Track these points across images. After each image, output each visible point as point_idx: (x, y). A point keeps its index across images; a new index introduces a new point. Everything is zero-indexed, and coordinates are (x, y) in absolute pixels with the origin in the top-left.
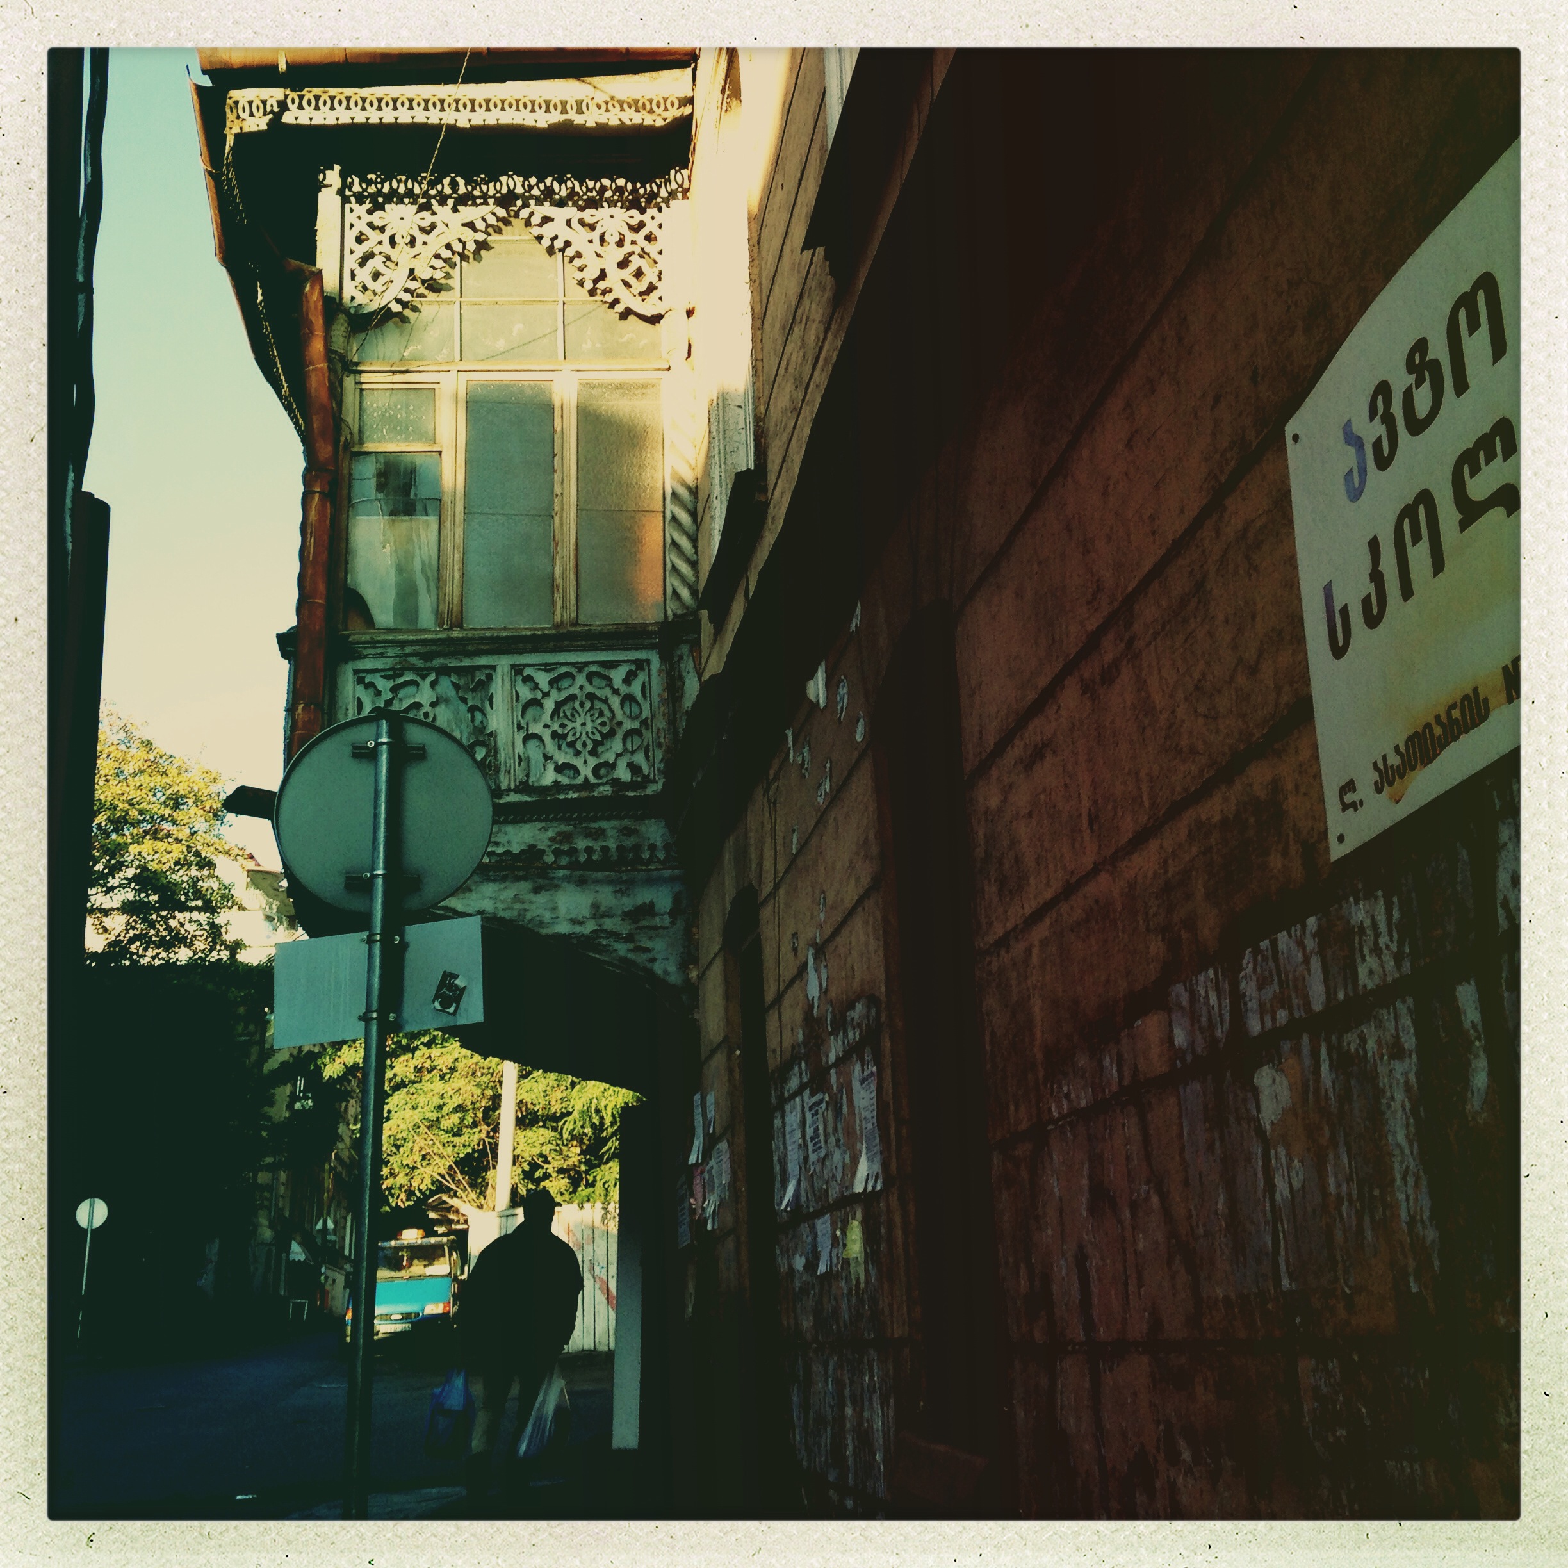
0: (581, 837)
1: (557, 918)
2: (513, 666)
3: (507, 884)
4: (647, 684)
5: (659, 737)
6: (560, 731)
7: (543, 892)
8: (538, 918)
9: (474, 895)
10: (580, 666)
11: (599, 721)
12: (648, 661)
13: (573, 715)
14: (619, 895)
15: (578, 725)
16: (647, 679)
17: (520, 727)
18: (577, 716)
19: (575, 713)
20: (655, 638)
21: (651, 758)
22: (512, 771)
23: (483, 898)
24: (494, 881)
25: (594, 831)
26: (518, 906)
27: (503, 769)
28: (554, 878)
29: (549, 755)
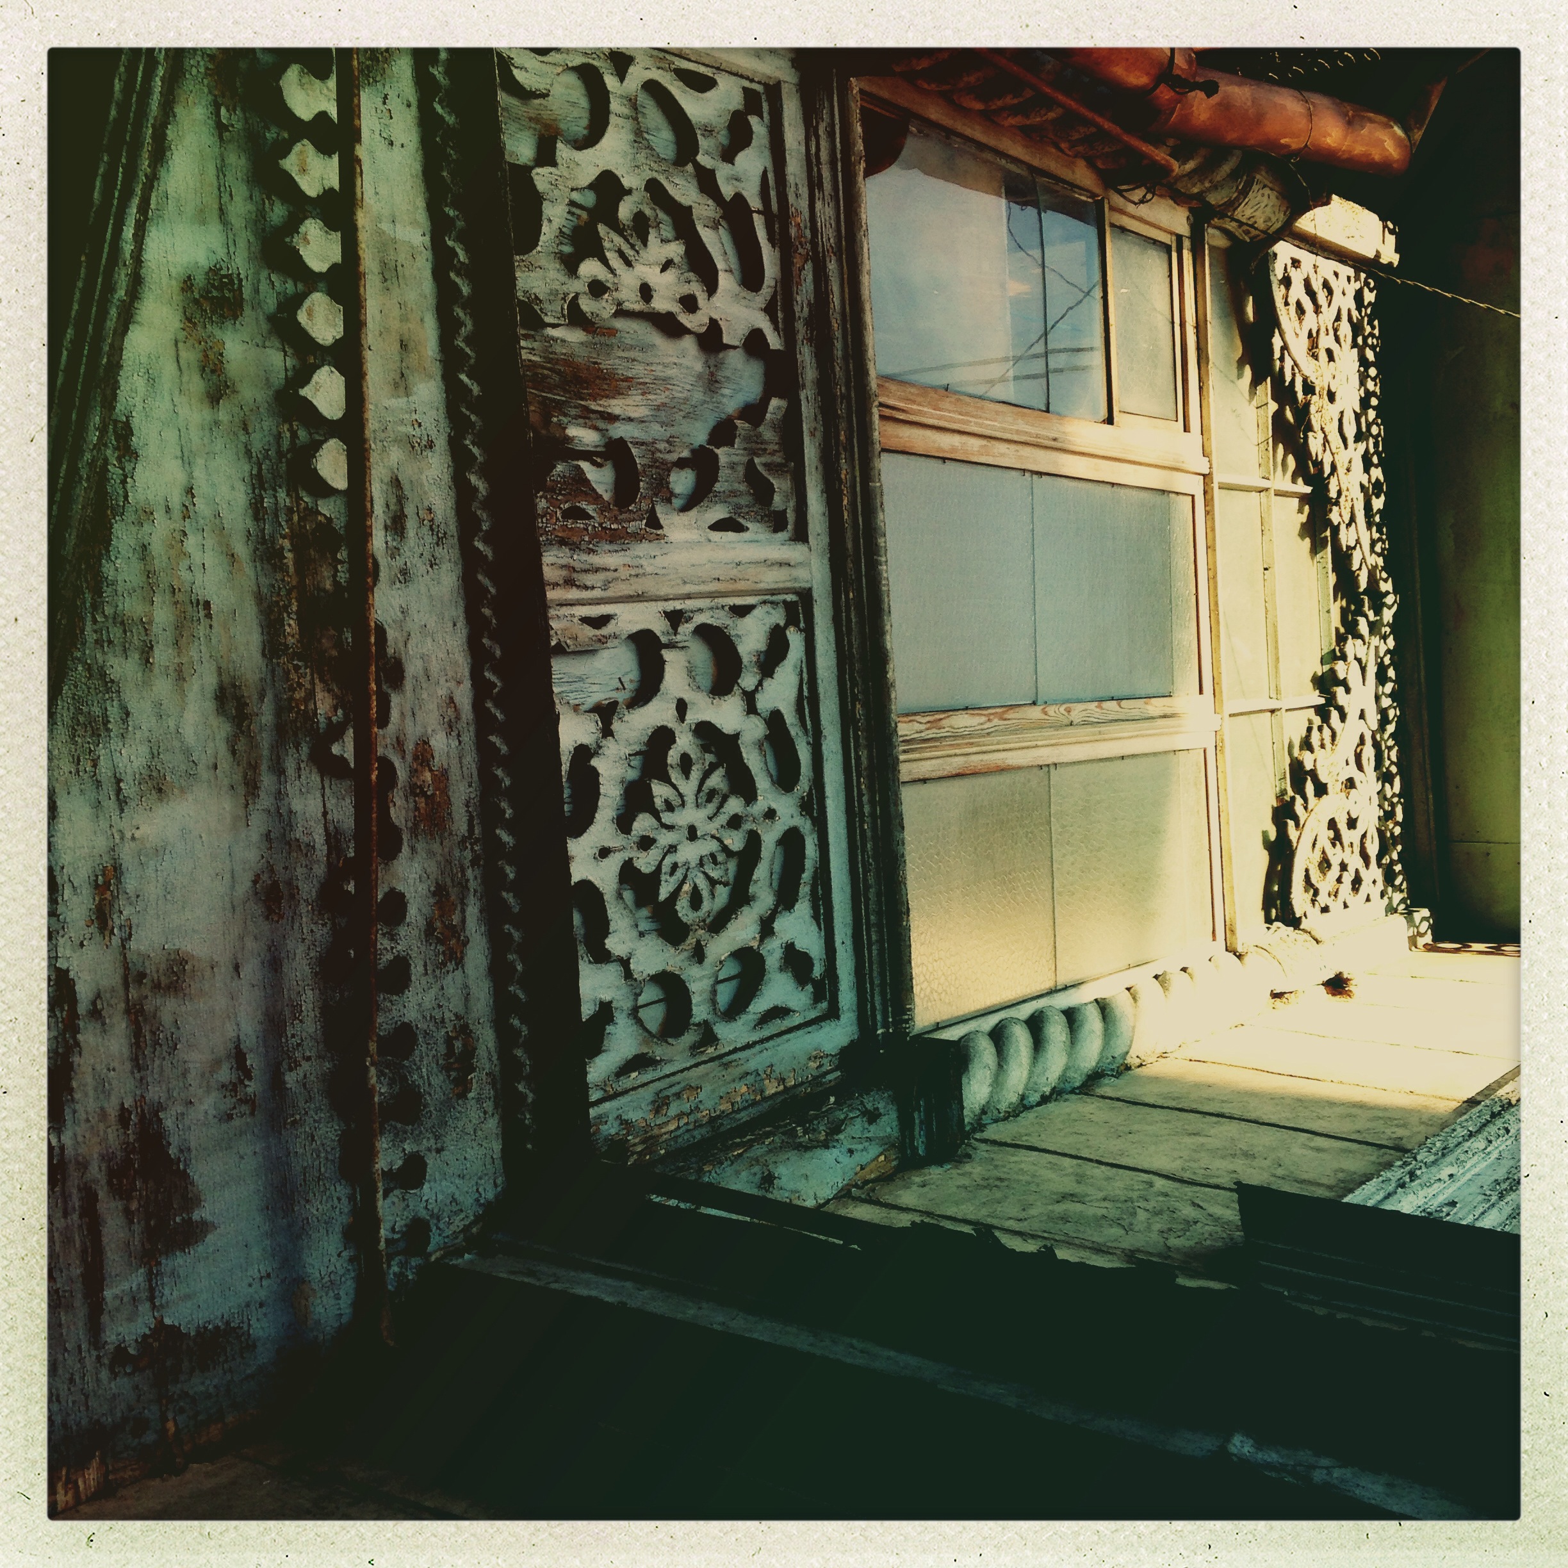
0: (433, 868)
1: (122, 803)
2: (806, 596)
3: (248, 570)
4: (788, 1022)
5: (678, 1095)
6: (673, 756)
7: (222, 729)
8: (114, 712)
9: (194, 414)
10: (814, 807)
11: (702, 884)
12: (833, 1013)
13: (712, 794)
14: (225, 1074)
15: (689, 815)
16: (797, 1020)
17: (675, 618)
18: (711, 808)
19: (716, 801)
20: (885, 1025)
21: (626, 1082)
22: (573, 594)
23: (186, 460)
24: (257, 509)
25: (456, 919)
26: (162, 615)
27: (581, 559)
28: (279, 771)
29: (616, 726)
